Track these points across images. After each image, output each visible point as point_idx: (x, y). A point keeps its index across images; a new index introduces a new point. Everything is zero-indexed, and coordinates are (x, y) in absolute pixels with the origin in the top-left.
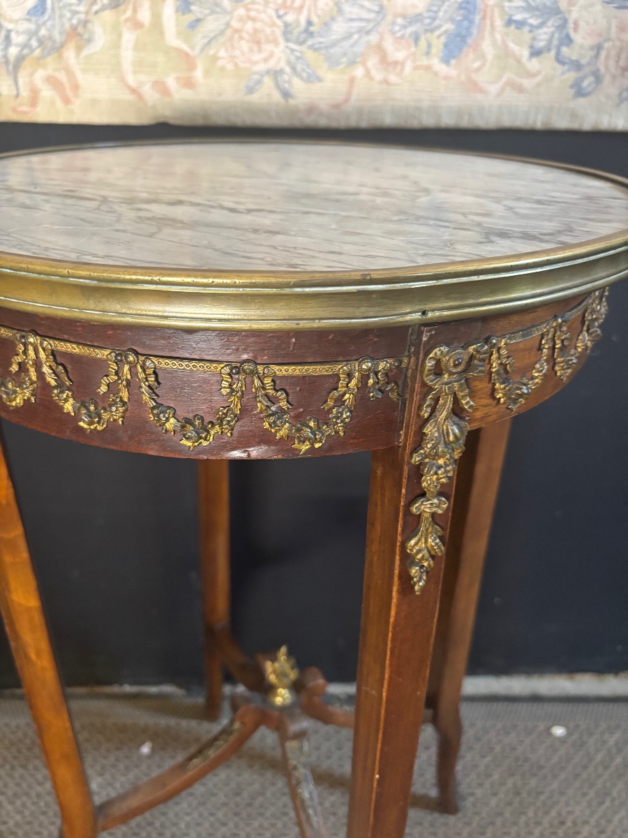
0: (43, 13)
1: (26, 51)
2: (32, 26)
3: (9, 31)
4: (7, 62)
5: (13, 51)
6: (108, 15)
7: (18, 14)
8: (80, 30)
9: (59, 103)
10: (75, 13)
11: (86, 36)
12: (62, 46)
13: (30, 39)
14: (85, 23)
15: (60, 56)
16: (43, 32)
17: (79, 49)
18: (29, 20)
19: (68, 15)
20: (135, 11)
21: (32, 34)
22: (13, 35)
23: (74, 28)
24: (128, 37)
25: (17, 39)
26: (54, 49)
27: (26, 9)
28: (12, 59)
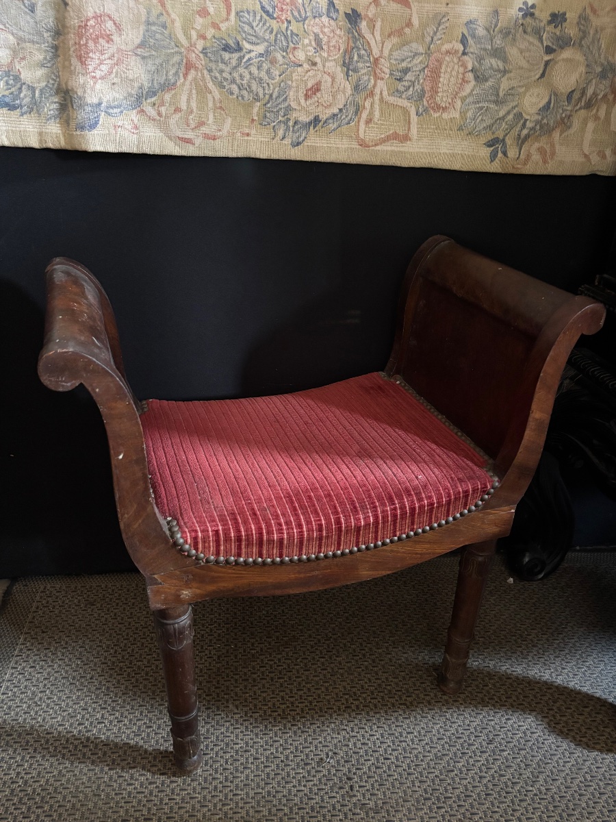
0: (548, 110)
1: (531, 132)
2: (539, 118)
3: (526, 120)
4: (519, 138)
5: (525, 132)
6: (583, 113)
7: (534, 110)
8: (566, 120)
9: (540, 164)
10: (564, 111)
11: (568, 124)
12: (553, 129)
13: (536, 125)
14: (570, 116)
15: (550, 136)
16: (545, 121)
17: (562, 132)
18: (539, 114)
19: (561, 112)
20: (598, 110)
21: (537, 122)
22: (528, 122)
23: (562, 119)
24: (591, 126)
25: (529, 125)
26: (547, 131)
27: (539, 108)
28: (522, 136)
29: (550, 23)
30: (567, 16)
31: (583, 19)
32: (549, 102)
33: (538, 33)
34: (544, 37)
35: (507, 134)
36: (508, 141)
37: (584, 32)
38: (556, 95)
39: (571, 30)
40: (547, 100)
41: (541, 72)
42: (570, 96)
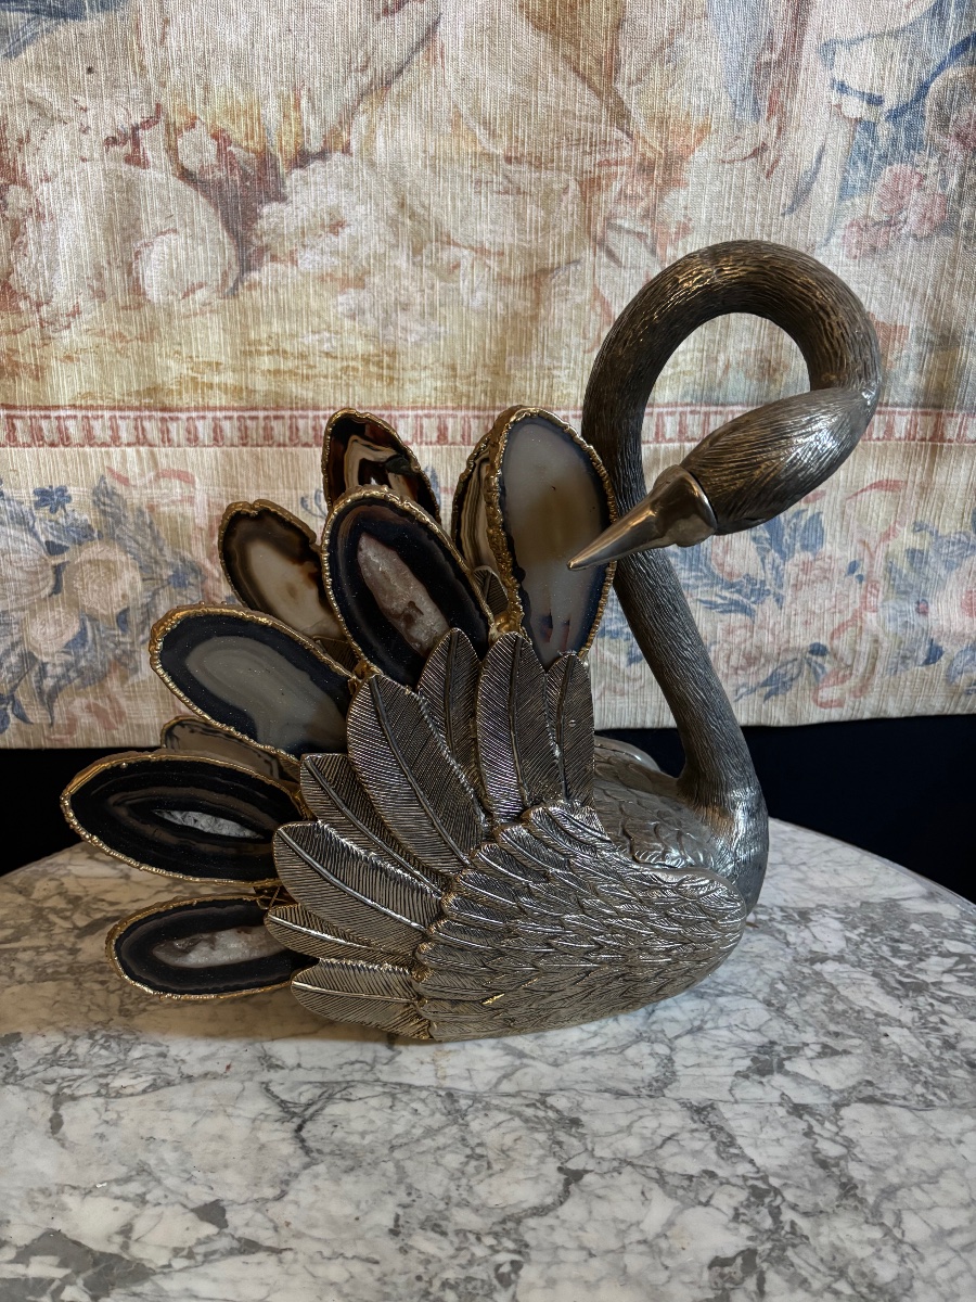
0: (83, 645)
1: (62, 682)
2: (70, 658)
3: (44, 665)
4: (41, 693)
5: (49, 683)
7: (56, 647)
8: (124, 660)
9: (99, 730)
10: (118, 644)
11: (132, 666)
12: (105, 675)
13: (68, 670)
14: (131, 653)
15: (102, 687)
16: (83, 663)
17: (124, 679)
18: (68, 653)
19: (112, 646)
21: (68, 667)
22: (49, 668)
23: (118, 659)
25: (54, 671)
26: (94, 679)
27: (64, 642)
28: (46, 689)
29: (38, 505)
30: (72, 490)
31: (103, 497)
32: (83, 633)
33: (21, 521)
34: (38, 528)
35: (16, 686)
36: (22, 699)
37: (113, 515)
38: (93, 619)
39: (87, 516)
40: (76, 628)
41: (52, 583)
42: (122, 619)
